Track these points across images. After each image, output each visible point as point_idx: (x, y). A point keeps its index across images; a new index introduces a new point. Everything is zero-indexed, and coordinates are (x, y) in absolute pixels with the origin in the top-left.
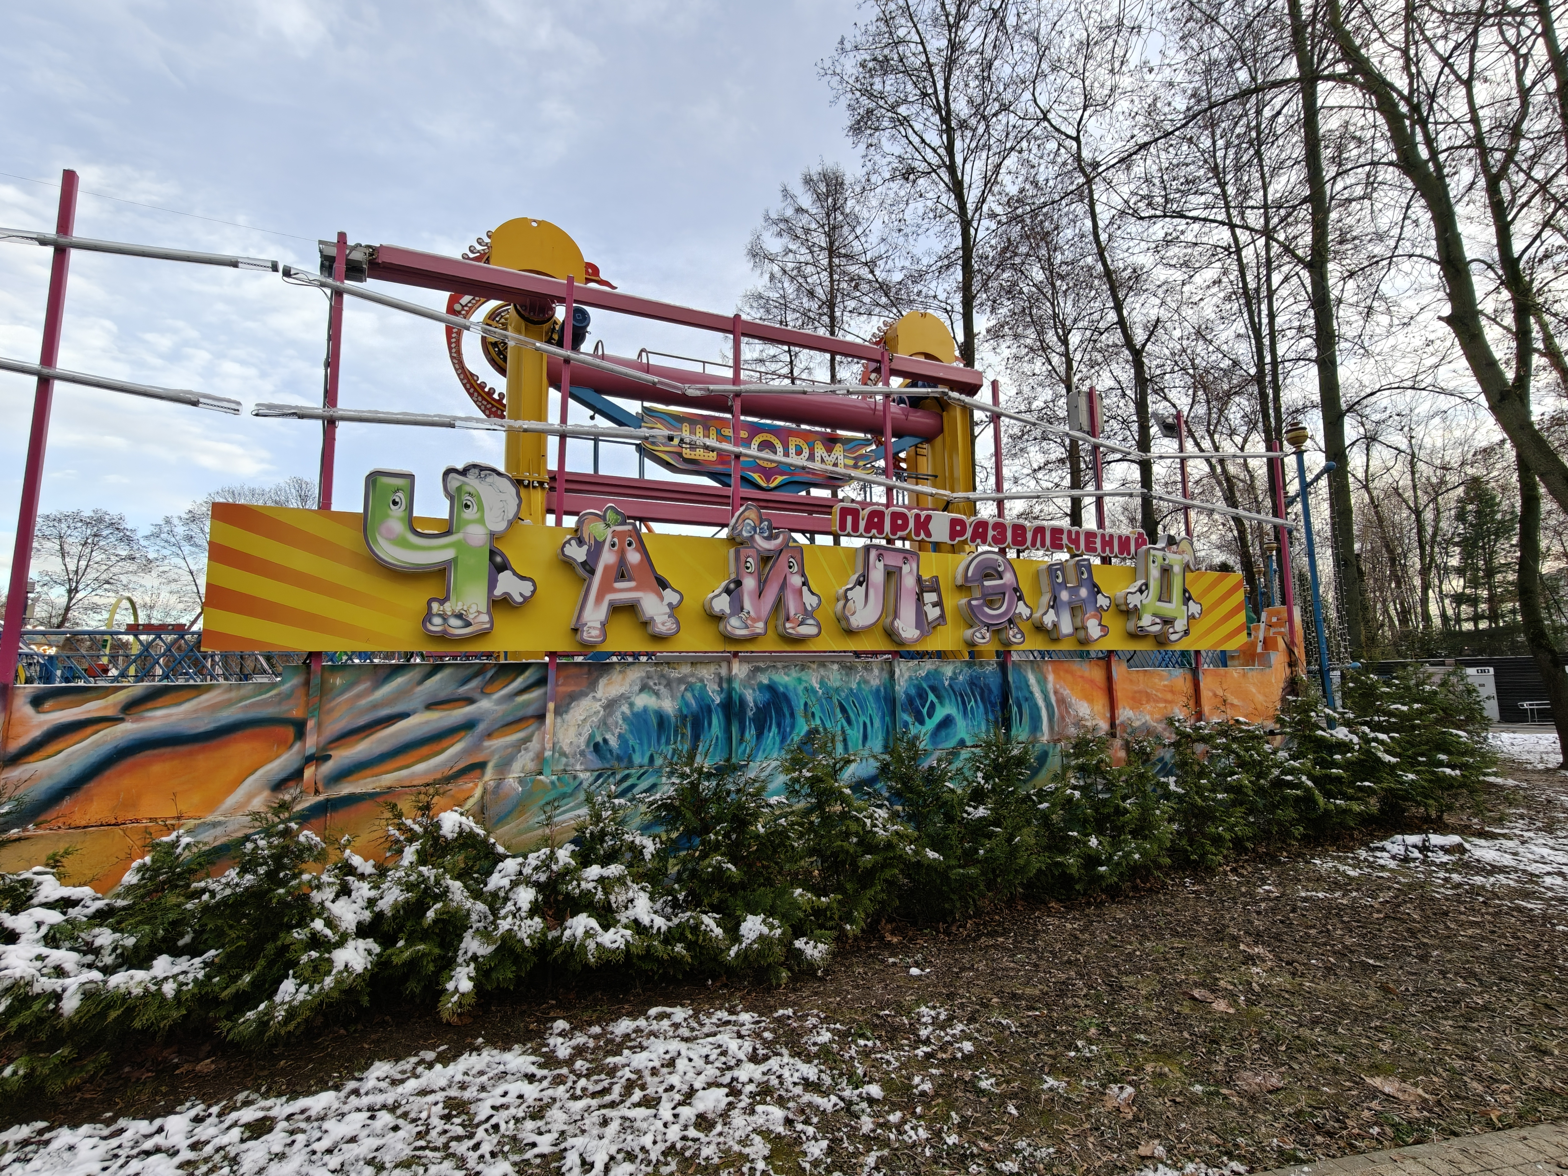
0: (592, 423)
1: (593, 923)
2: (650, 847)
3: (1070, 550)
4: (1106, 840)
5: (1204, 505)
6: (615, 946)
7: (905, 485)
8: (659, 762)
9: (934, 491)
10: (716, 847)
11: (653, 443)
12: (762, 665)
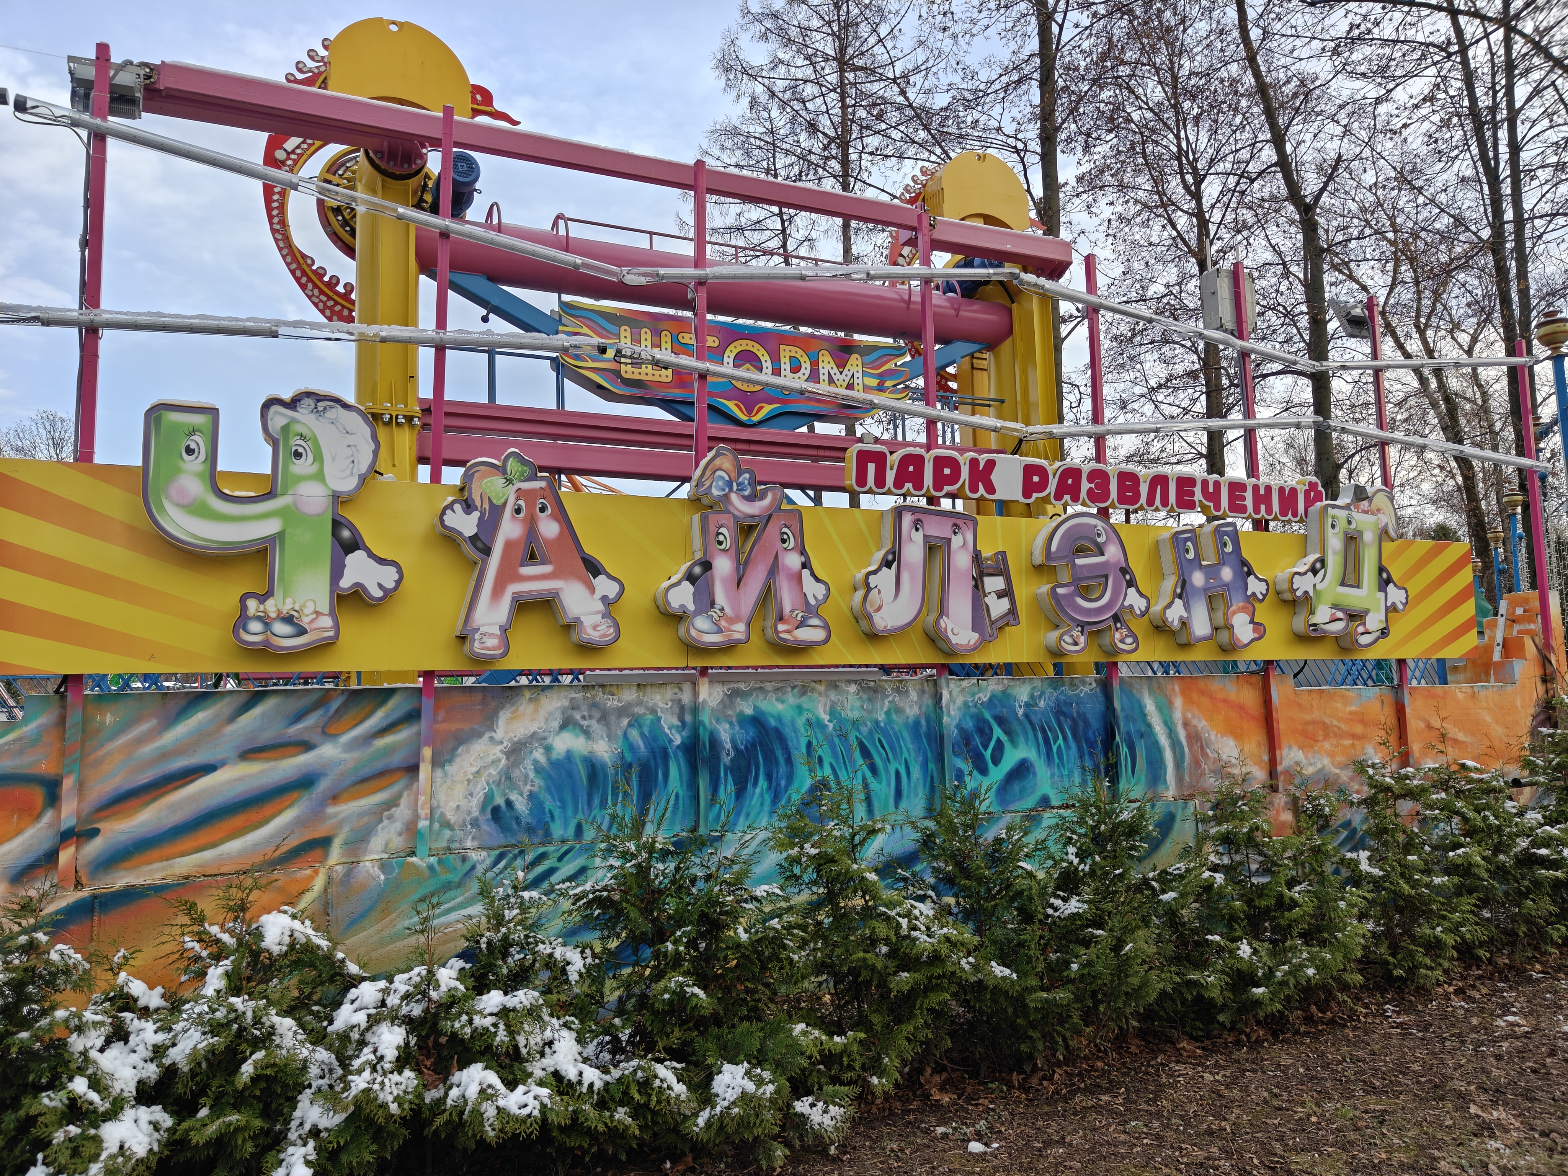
0: (484, 327)
1: (492, 1078)
2: (577, 963)
3: (1204, 510)
4: (1264, 948)
5: (1412, 439)
6: (525, 1112)
7: (956, 415)
8: (589, 834)
9: (999, 423)
10: (676, 962)
11: (577, 357)
12: (742, 686)
